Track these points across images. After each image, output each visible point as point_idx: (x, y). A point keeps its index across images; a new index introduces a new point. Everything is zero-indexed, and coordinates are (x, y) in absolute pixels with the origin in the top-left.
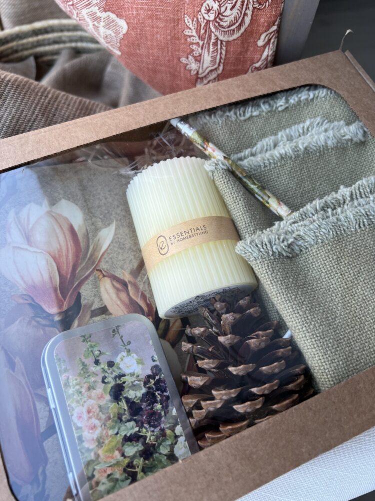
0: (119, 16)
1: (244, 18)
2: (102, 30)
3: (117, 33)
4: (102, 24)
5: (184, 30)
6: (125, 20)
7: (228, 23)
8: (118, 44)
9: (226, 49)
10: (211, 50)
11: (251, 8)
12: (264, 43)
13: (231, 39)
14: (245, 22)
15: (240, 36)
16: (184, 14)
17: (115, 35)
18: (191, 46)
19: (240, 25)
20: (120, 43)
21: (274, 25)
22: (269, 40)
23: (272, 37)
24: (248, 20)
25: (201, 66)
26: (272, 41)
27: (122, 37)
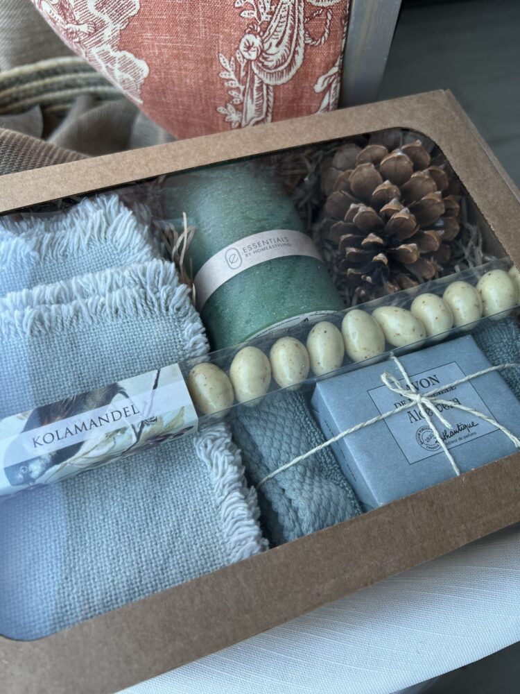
0: (138, 55)
1: (293, 56)
2: (117, 73)
3: (136, 76)
4: (117, 66)
5: (219, 73)
6: (146, 61)
7: (274, 63)
8: (139, 90)
9: (274, 94)
10: (255, 97)
11: (302, 45)
12: (323, 88)
13: (279, 82)
14: (296, 61)
15: (292, 79)
16: (219, 52)
17: (133, 79)
18: (229, 92)
19: (290, 66)
20: (141, 89)
21: (334, 65)
22: (329, 85)
23: (333, 81)
24: (299, 59)
25: (244, 116)
26: (333, 86)
27: (142, 81)
